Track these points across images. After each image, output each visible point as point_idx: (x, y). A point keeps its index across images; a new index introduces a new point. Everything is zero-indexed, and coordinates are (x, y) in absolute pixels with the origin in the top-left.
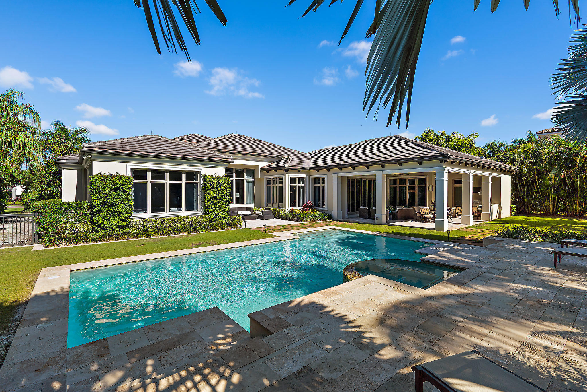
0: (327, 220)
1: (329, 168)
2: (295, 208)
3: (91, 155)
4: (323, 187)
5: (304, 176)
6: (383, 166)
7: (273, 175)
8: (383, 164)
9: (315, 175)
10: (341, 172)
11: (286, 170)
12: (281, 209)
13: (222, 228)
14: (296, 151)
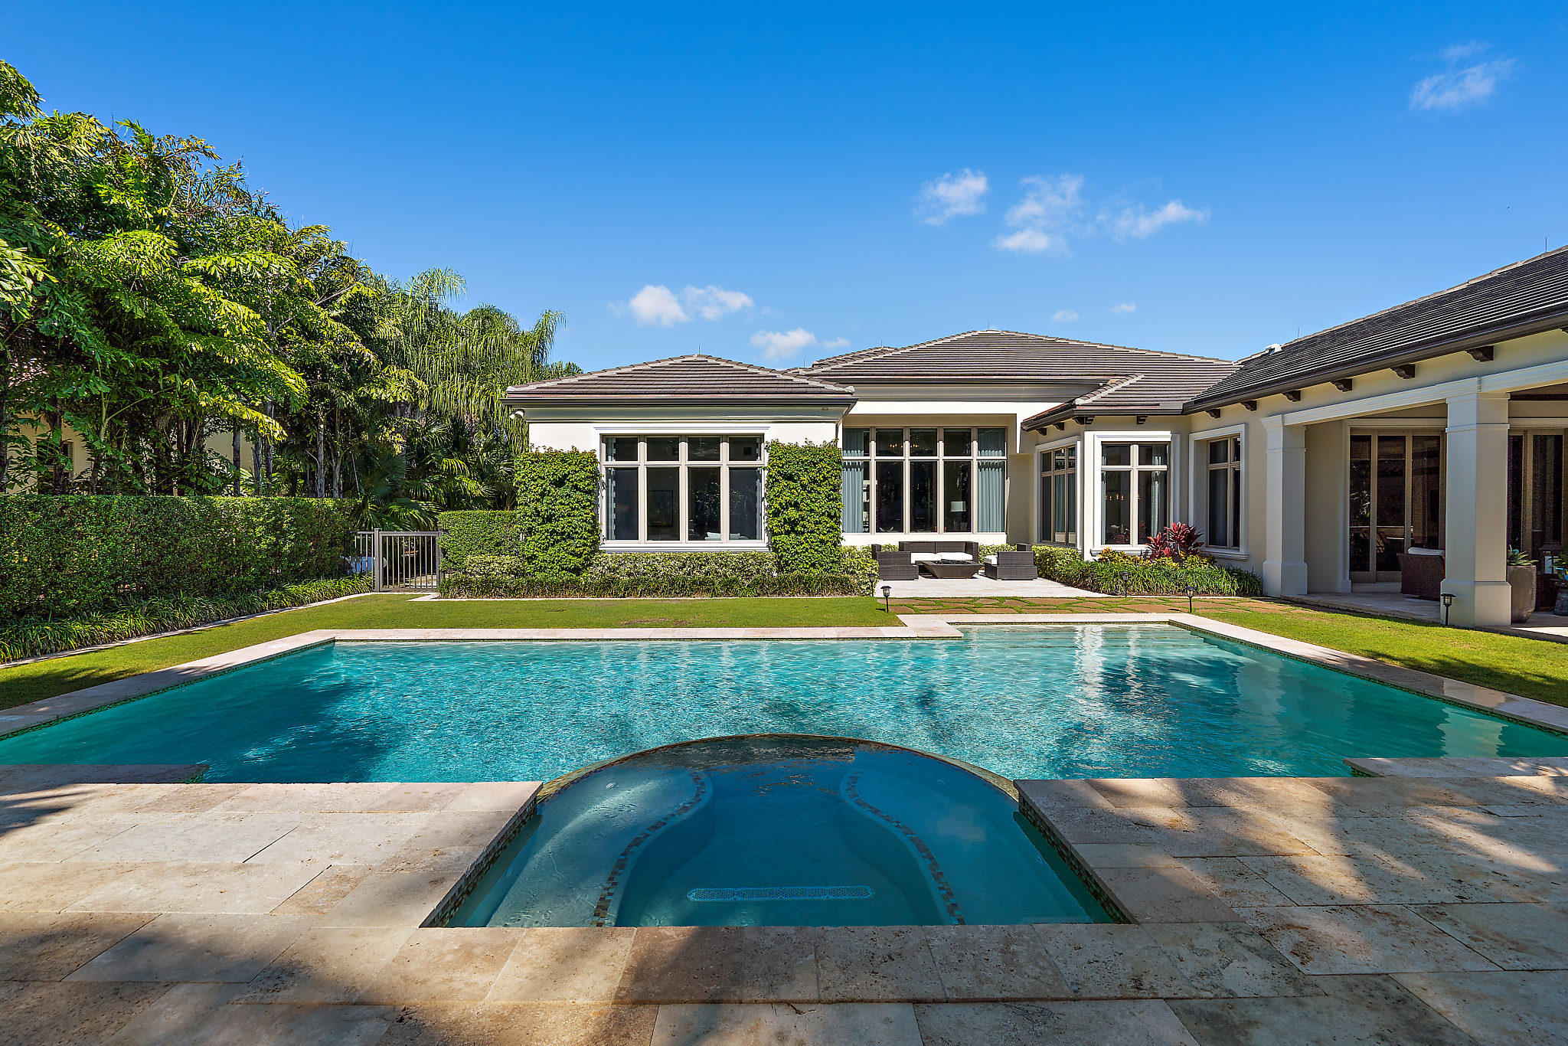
0: (1230, 594)
3: (523, 411)
4: (1237, 474)
5: (1163, 436)
6: (1483, 353)
7: (1054, 442)
9: (1206, 429)
10: (1294, 408)
11: (1082, 419)
12: (1064, 551)
13: (808, 592)
14: (1182, 358)
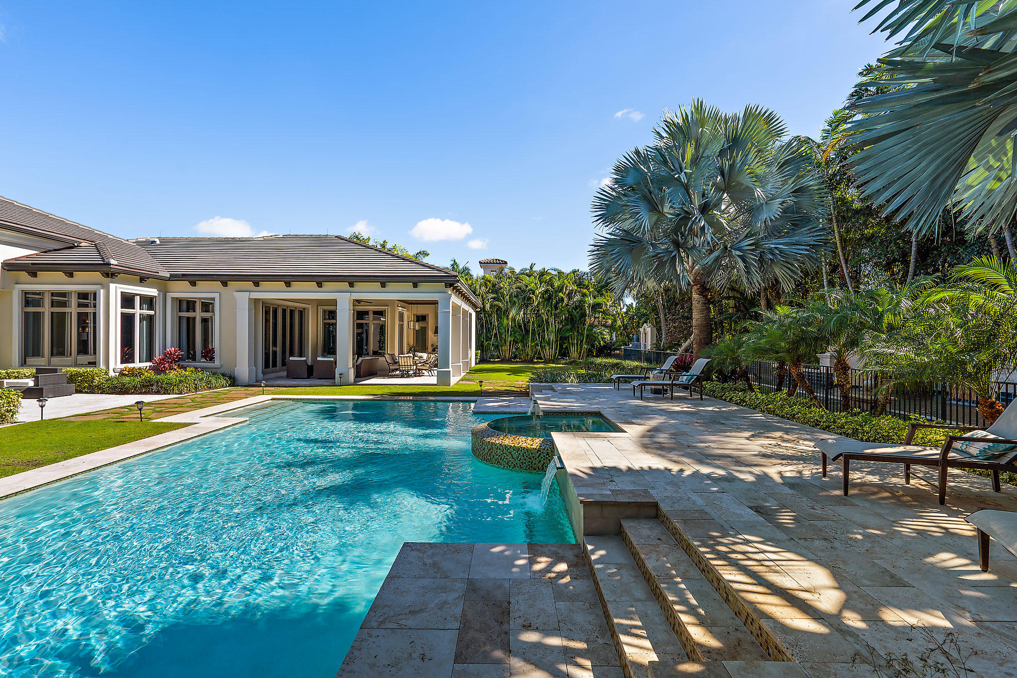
0: (227, 386)
1: (225, 280)
2: (131, 365)
4: (206, 320)
6: (351, 285)
7: (53, 284)
8: (352, 281)
10: (256, 290)
11: (111, 274)
12: (96, 370)
